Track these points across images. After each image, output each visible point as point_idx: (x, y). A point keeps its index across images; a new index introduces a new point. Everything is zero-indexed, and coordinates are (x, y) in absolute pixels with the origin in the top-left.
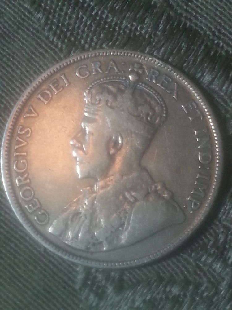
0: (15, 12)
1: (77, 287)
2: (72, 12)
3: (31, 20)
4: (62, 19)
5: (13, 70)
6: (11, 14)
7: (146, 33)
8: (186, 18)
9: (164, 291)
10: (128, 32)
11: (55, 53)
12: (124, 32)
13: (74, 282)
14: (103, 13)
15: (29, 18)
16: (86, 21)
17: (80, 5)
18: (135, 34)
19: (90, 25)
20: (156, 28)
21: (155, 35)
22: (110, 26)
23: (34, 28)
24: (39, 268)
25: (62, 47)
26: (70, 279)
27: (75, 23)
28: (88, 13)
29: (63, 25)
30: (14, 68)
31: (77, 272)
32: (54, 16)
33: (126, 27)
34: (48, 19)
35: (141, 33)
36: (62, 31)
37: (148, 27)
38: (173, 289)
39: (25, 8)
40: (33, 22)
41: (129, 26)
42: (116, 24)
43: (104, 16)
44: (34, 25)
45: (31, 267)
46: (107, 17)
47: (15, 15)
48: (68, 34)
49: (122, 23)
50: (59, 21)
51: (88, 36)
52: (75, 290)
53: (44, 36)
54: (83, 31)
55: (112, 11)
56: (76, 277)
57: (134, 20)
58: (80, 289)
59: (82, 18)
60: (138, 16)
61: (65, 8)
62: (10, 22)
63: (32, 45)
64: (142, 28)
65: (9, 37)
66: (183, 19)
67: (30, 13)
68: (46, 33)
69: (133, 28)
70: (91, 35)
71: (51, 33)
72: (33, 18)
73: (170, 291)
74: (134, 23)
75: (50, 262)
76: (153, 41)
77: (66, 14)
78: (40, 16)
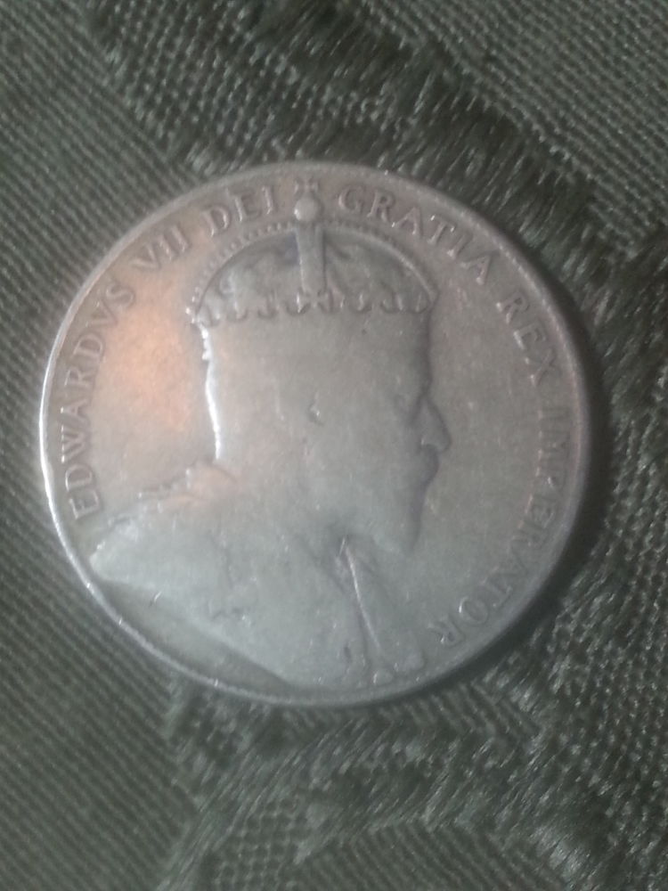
0: (51, 43)
1: (166, 734)
2: (197, 54)
3: (92, 67)
4: (169, 68)
5: (35, 186)
6: (41, 47)
7: (381, 118)
8: (482, 88)
9: (387, 753)
10: (335, 113)
11: (147, 150)
12: (327, 114)
13: (159, 721)
14: (275, 61)
15: (84, 61)
16: (232, 80)
17: (217, 37)
18: (352, 121)
19: (243, 88)
20: (406, 107)
21: (404, 125)
22: (292, 97)
23: (98, 87)
24: (75, 681)
25: (165, 136)
26: (149, 712)
27: (203, 82)
28: (237, 59)
29: (171, 83)
30: (40, 180)
31: (168, 696)
32: (149, 61)
33: (333, 101)
34: (133, 66)
35: (367, 120)
36: (167, 99)
37: (387, 104)
38: (409, 749)
39: (76, 36)
40: (97, 72)
41: (340, 99)
42: (308, 93)
43: (279, 70)
44: (98, 80)
45: (55, 678)
46: (286, 73)
47: (52, 51)
48: (185, 106)
49: (321, 91)
50: (161, 74)
51: (234, 115)
52: (160, 742)
53: (122, 108)
54: (223, 102)
55: (299, 58)
56: (165, 709)
57: (354, 84)
58: (175, 741)
59: (222, 69)
60: (363, 77)
61: (179, 41)
62: (37, 68)
63: (88, 128)
64: (371, 107)
65: (32, 104)
66: (475, 91)
67: (88, 47)
68: (128, 102)
69: (350, 107)
70: (241, 112)
71: (140, 103)
72: (96, 63)
73: (402, 754)
74: (354, 95)
75: (103, 666)
76: (399, 141)
77: (181, 57)
78: (114, 56)
